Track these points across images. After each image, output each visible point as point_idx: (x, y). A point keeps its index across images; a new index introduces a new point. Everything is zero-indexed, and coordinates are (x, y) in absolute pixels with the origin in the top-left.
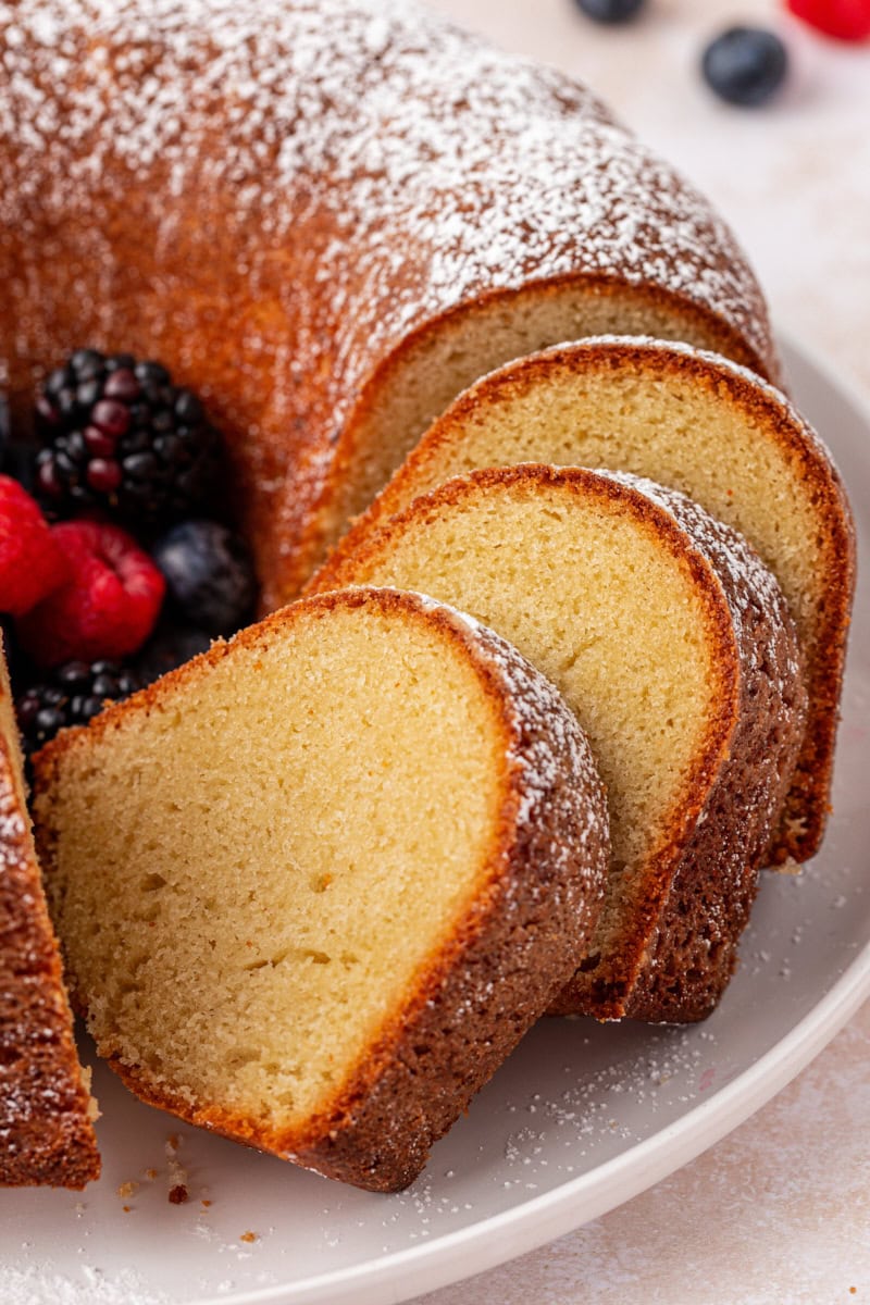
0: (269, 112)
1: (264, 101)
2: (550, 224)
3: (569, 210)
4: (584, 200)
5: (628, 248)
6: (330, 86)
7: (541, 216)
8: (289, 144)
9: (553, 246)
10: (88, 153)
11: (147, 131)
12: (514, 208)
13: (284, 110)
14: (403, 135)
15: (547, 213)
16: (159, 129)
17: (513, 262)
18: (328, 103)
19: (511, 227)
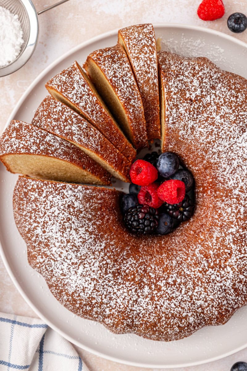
0: (105, 255)
1: (106, 258)
2: (58, 197)
3: (54, 199)
4: (51, 202)
5: (45, 189)
6: (92, 257)
7: (60, 199)
8: (102, 247)
9: (59, 191)
10: (141, 262)
11: (129, 263)
12: (64, 203)
13: (102, 254)
14: (81, 237)
15: (59, 199)
16: (127, 262)
17: (67, 189)
18: (93, 253)
19: (66, 198)
